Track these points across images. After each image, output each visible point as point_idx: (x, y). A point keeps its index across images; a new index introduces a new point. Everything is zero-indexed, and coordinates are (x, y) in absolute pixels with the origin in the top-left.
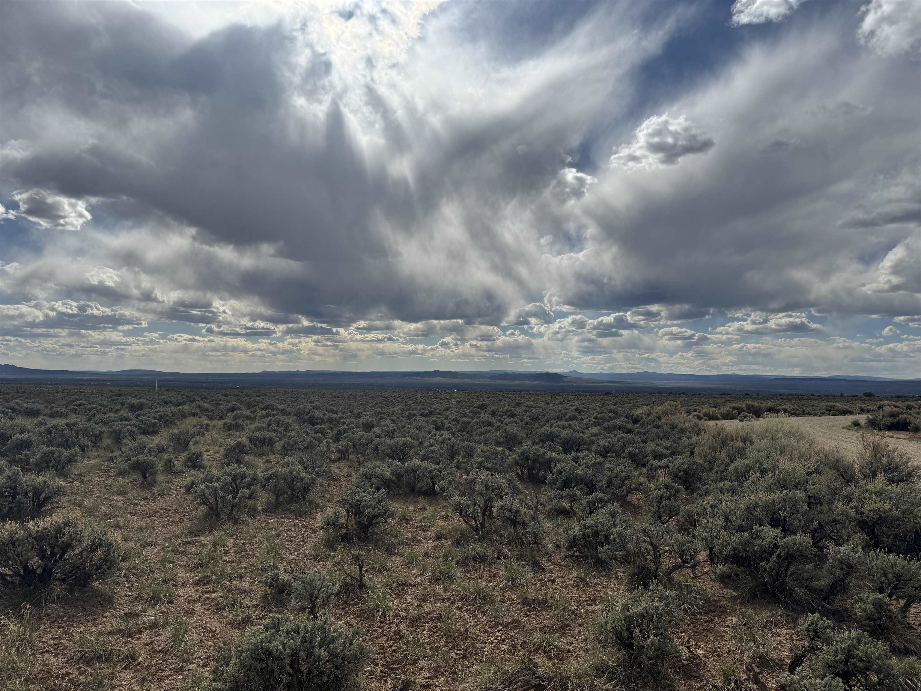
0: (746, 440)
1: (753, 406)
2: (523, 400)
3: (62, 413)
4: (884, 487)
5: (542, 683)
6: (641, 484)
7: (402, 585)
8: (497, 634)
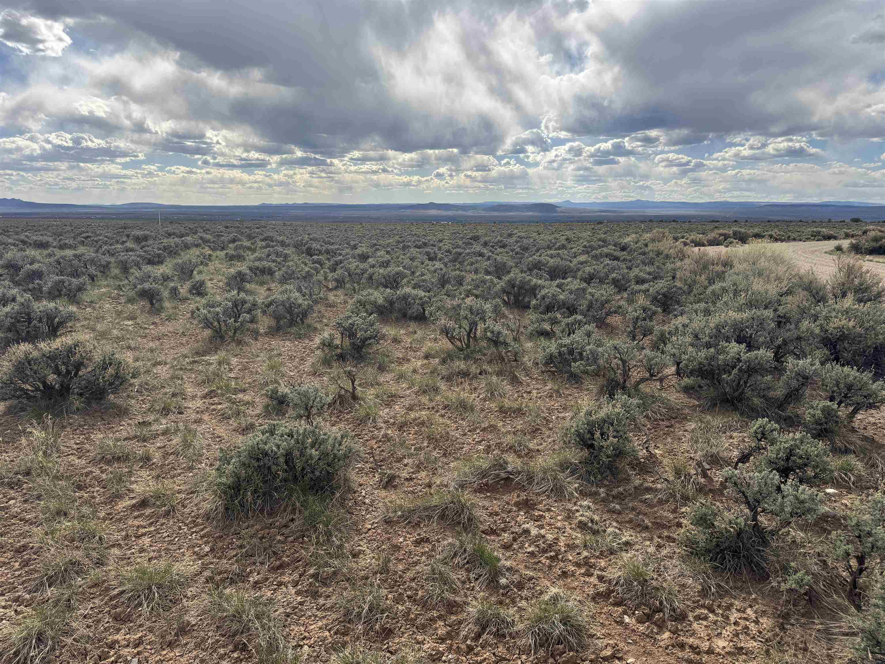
0: (727, 264)
1: (740, 232)
2: (515, 231)
3: (70, 245)
4: (851, 306)
5: (511, 476)
6: (620, 307)
7: (392, 396)
8: (475, 436)
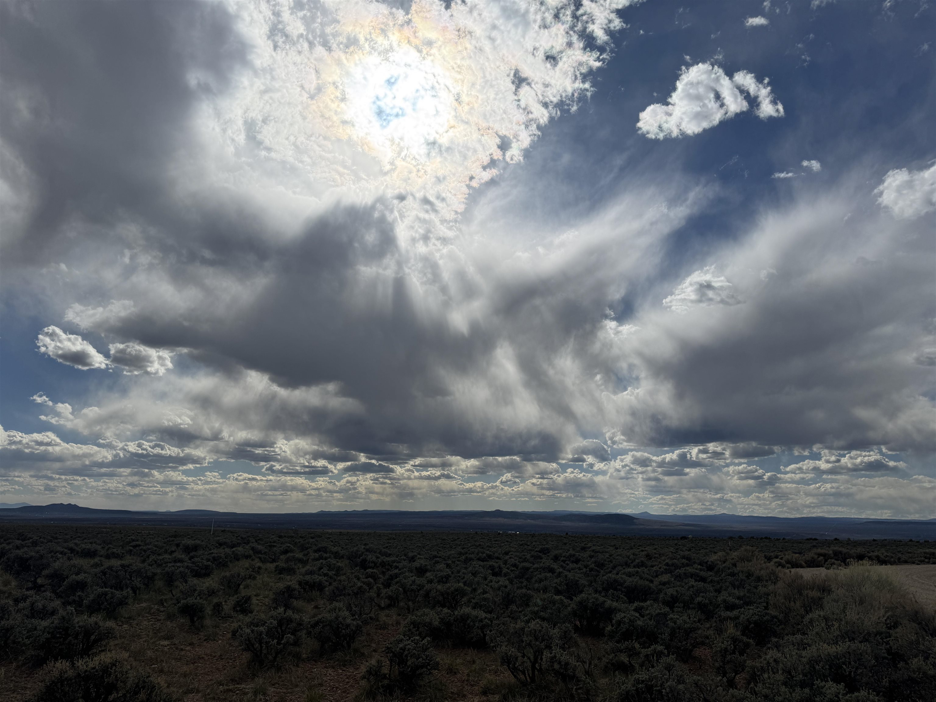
0: (825, 589)
1: (841, 552)
2: (589, 545)
3: (117, 554)
6: (707, 637)
